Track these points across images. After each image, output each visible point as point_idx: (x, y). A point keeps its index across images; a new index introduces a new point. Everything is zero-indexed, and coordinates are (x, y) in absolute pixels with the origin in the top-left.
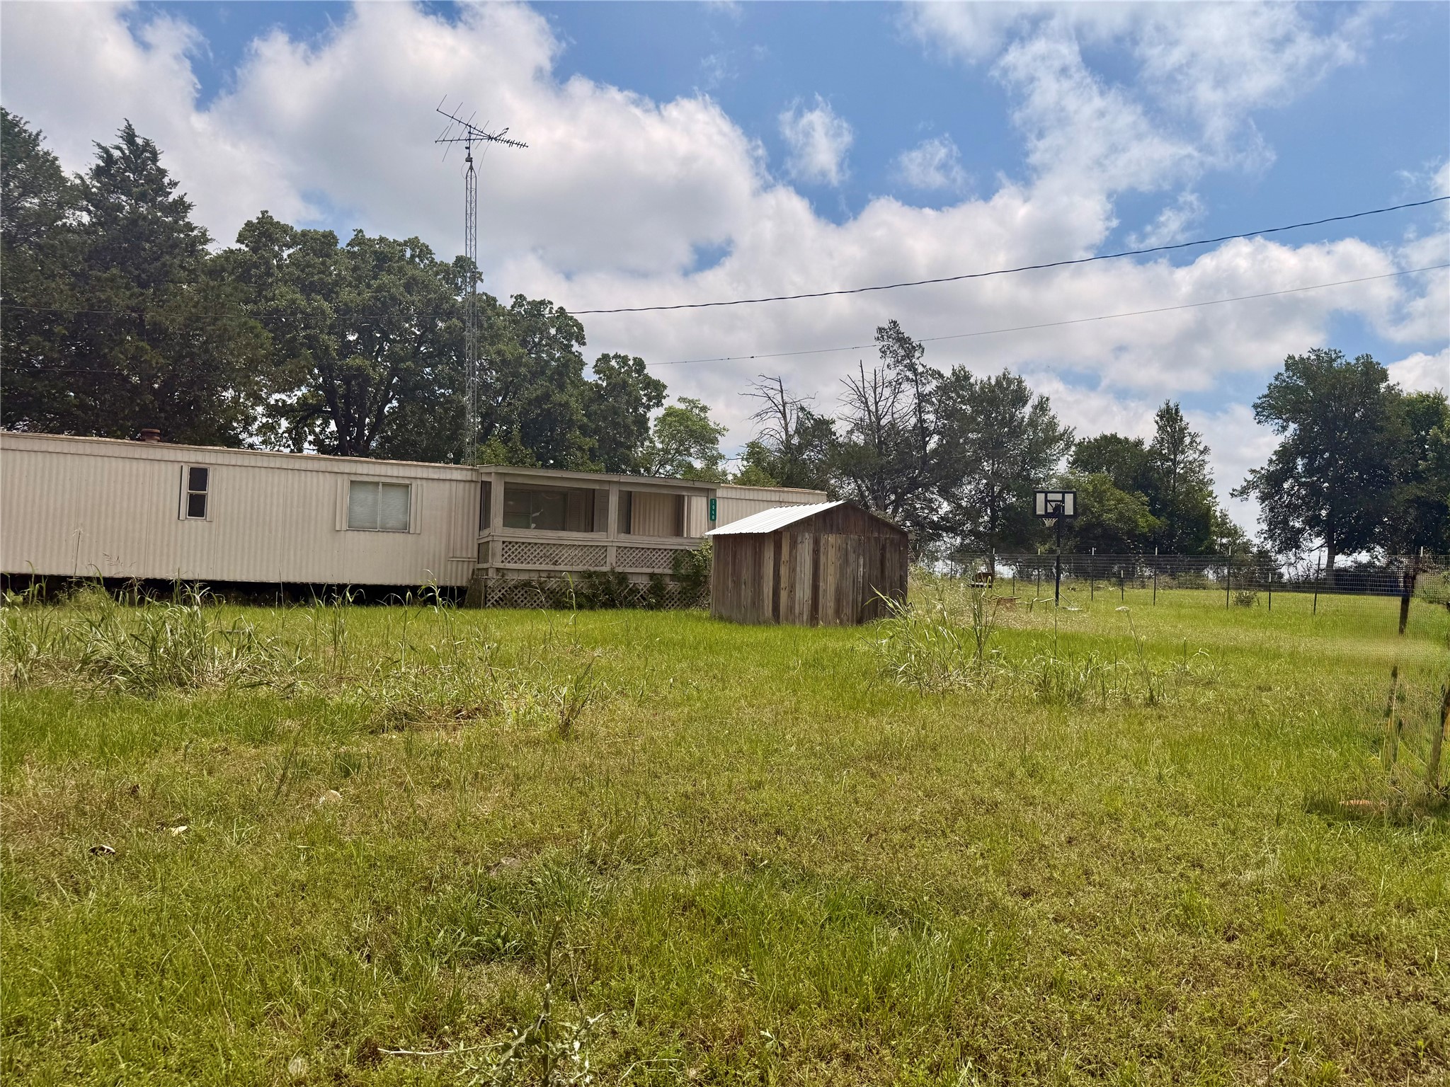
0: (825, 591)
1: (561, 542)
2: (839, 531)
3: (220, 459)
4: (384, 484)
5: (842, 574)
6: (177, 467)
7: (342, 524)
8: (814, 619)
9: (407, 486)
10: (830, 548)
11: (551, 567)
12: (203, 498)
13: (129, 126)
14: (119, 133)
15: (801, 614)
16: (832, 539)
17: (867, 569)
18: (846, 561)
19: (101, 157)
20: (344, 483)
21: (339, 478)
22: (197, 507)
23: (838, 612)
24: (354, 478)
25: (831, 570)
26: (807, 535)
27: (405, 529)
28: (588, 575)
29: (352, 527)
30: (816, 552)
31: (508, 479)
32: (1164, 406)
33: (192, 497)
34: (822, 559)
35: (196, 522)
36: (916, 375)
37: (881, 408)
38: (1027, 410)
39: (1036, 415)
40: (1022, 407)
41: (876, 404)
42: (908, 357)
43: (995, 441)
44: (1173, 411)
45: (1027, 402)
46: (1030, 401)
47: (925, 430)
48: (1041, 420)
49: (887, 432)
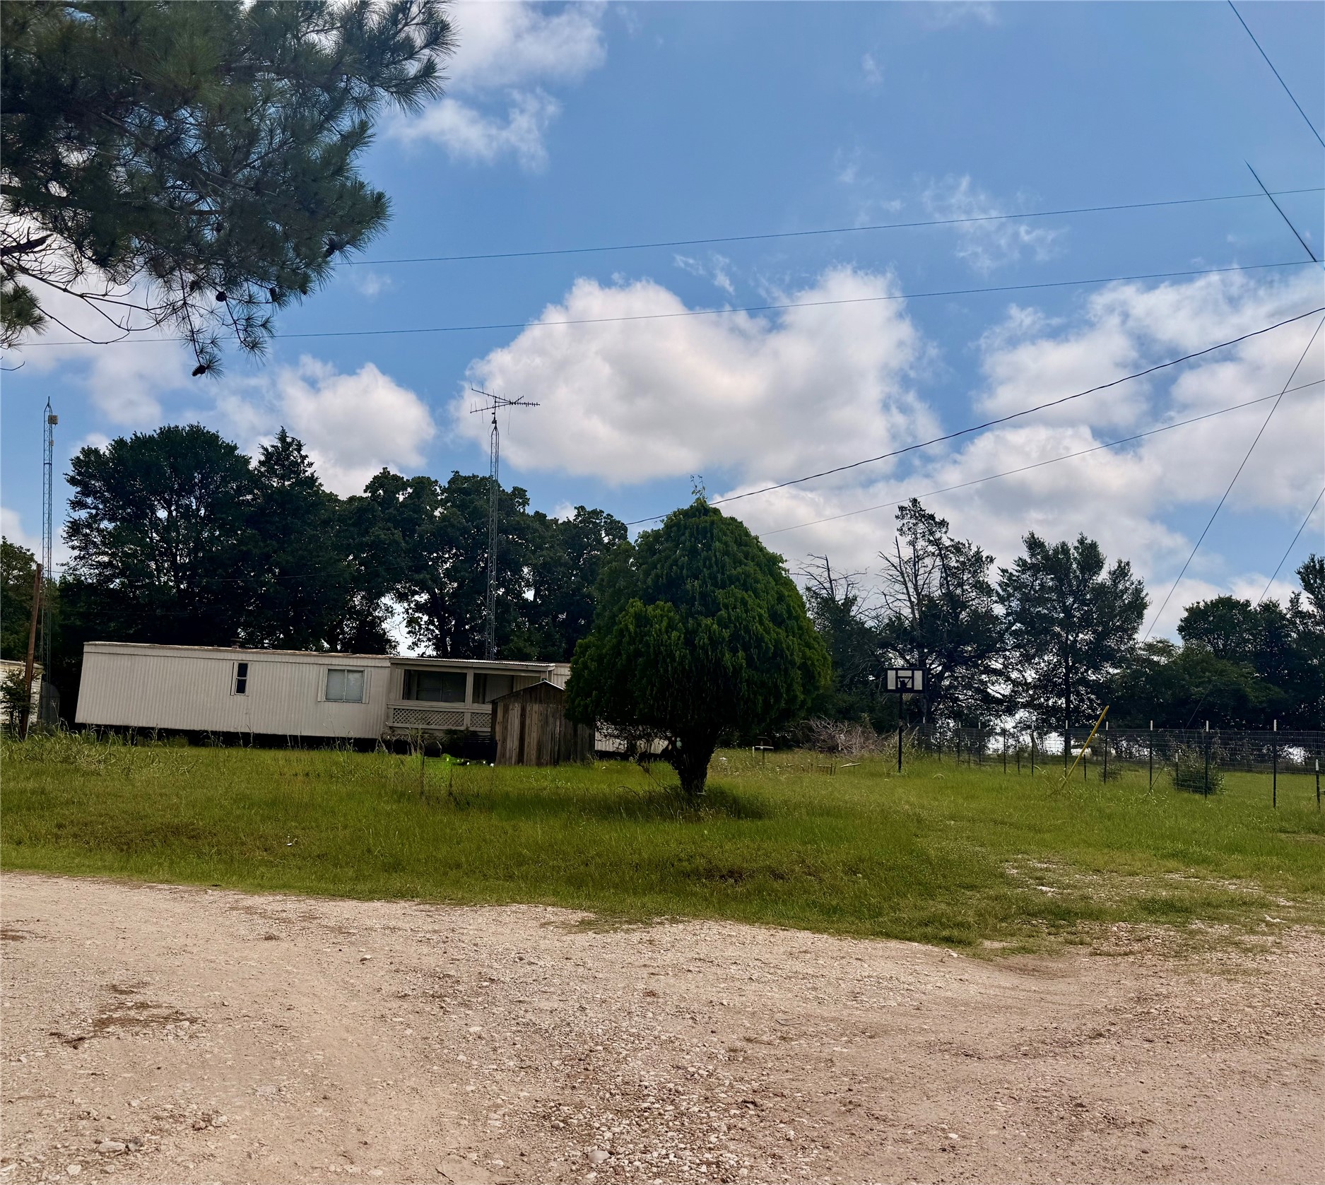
0: (529, 743)
1: (432, 709)
2: (541, 702)
3: (255, 657)
4: (349, 671)
5: (543, 732)
6: (232, 662)
7: (321, 697)
8: (520, 760)
9: (362, 672)
10: (534, 714)
11: (425, 726)
12: (245, 681)
13: (283, 431)
14: (277, 436)
15: (511, 758)
16: (536, 707)
17: (563, 729)
18: (547, 723)
19: (263, 454)
20: (324, 670)
21: (322, 667)
22: (241, 688)
23: (539, 758)
24: (330, 667)
25: (535, 728)
26: (516, 705)
27: (359, 701)
28: (449, 732)
29: (328, 699)
30: (523, 715)
31: (407, 668)
32: (1307, 561)
33: (239, 681)
34: (528, 722)
35: (240, 697)
36: (940, 549)
37: (920, 583)
38: (1103, 577)
39: (1114, 581)
40: (1097, 573)
41: (916, 578)
42: (932, 533)
43: (1067, 610)
44: (1317, 567)
45: (1101, 567)
46: (1105, 566)
47: (956, 603)
48: (1121, 587)
49: (926, 606)
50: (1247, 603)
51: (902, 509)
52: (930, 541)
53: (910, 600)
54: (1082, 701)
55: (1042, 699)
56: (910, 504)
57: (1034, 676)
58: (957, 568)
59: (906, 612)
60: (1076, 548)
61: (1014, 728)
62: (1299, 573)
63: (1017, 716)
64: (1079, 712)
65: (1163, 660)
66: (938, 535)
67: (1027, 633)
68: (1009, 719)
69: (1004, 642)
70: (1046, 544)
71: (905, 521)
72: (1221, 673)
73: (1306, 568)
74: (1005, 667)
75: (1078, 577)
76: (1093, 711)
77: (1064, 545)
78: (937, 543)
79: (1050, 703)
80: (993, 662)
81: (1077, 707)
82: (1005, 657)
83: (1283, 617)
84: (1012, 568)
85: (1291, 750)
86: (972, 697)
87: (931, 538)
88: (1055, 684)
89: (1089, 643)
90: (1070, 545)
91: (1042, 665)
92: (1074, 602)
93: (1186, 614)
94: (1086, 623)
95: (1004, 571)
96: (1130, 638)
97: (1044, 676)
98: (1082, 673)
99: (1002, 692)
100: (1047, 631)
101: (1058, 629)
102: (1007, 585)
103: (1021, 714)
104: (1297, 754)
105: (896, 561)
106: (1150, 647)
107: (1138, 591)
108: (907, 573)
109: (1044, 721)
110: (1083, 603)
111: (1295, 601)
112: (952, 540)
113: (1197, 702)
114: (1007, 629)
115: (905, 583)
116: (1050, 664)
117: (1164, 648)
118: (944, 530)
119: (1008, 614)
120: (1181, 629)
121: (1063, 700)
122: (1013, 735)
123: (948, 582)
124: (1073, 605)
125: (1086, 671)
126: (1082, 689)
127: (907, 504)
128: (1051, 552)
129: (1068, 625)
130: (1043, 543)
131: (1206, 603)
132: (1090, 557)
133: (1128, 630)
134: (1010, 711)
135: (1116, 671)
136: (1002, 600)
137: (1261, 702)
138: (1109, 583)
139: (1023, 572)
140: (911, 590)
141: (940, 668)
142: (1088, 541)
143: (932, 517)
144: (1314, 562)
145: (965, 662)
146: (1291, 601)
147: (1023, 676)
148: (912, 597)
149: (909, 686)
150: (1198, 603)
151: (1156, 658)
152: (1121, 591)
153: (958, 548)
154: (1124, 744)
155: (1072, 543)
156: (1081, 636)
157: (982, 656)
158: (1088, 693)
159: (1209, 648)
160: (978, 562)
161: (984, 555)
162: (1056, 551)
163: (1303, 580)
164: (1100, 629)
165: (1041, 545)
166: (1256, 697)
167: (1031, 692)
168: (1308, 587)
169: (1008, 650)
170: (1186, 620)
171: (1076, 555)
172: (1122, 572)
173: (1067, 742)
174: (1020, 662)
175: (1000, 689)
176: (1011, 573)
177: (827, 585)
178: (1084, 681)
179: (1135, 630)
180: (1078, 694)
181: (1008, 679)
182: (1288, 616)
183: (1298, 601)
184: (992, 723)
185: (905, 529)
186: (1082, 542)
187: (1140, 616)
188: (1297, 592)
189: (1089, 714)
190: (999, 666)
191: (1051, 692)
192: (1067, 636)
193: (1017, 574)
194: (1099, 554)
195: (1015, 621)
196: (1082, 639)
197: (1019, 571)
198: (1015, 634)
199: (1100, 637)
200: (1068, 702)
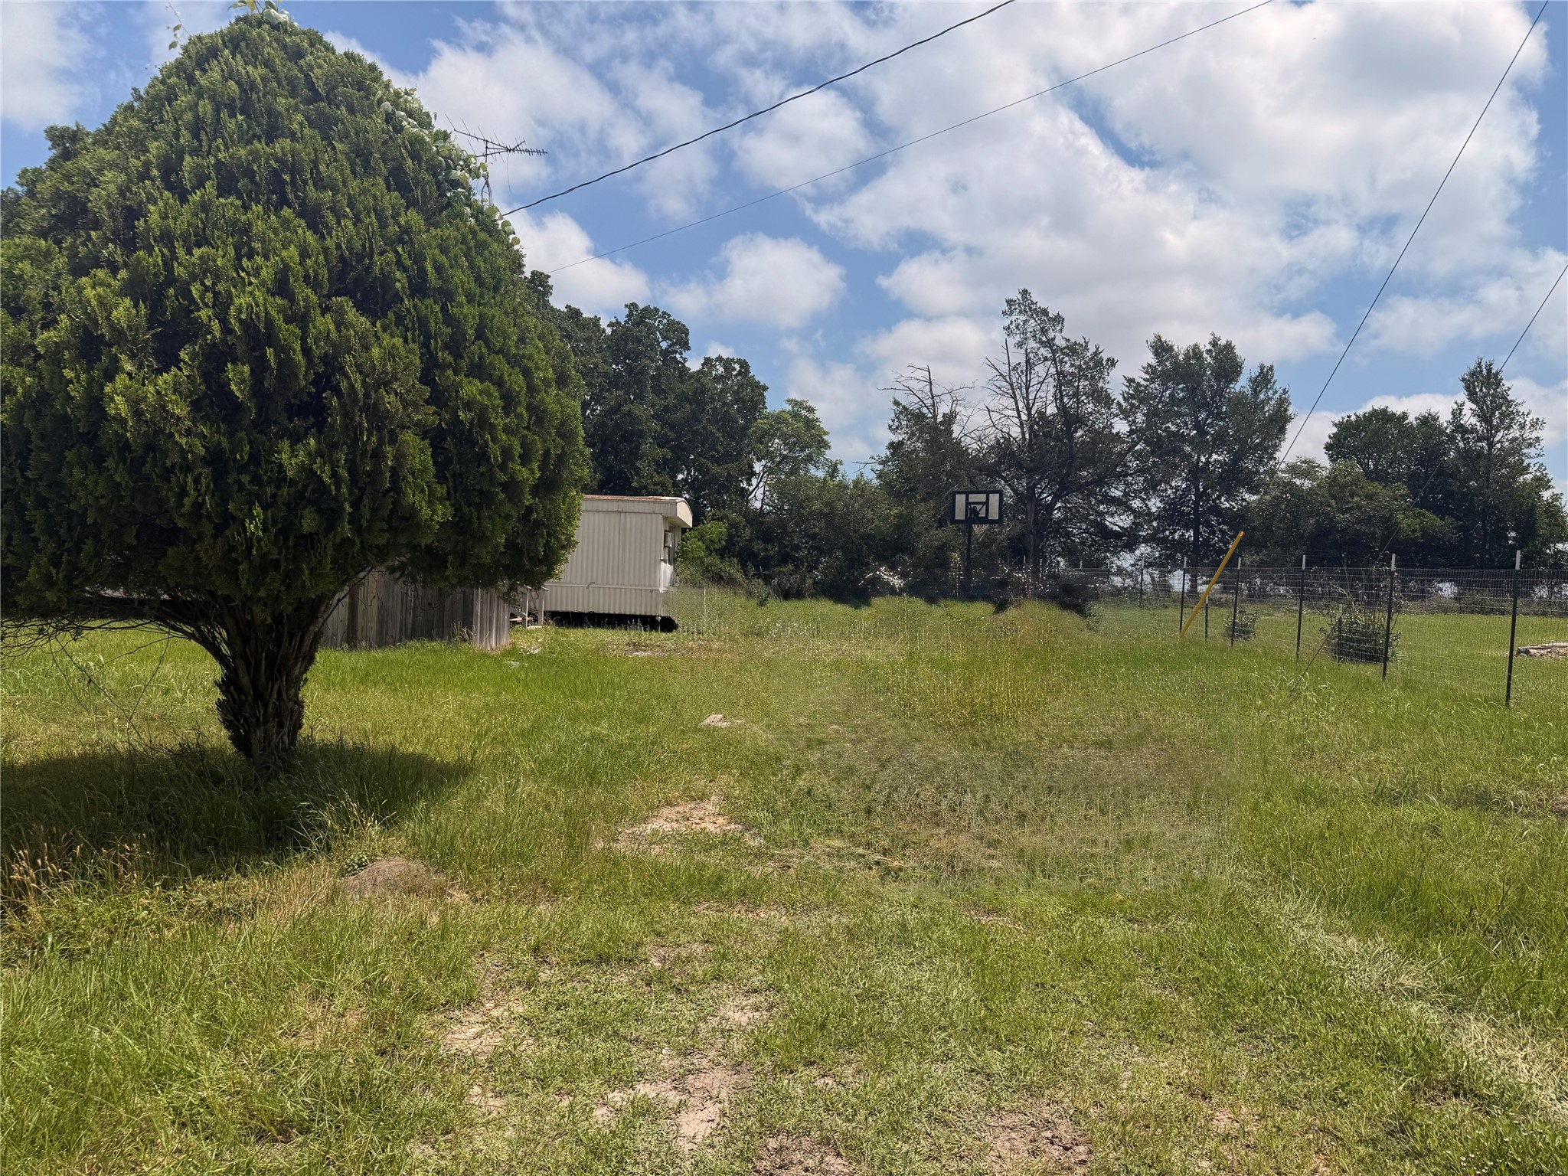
32: (1473, 366)
36: (1054, 352)
37: (1032, 396)
38: (1242, 384)
39: (1255, 390)
40: (1234, 380)
41: (1027, 389)
42: (1044, 331)
43: (1198, 426)
44: (1485, 372)
45: (1239, 373)
46: (1243, 371)
47: (1071, 419)
48: (1262, 396)
49: (1037, 424)
50: (1405, 416)
51: (1009, 302)
52: (1041, 342)
53: (1019, 417)
54: (1213, 533)
55: (1167, 533)
56: (1020, 297)
57: (1159, 504)
58: (1072, 374)
59: (1015, 432)
60: (1209, 352)
61: (1132, 565)
62: (1463, 380)
63: (1138, 553)
64: (1210, 546)
65: (1307, 484)
66: (1051, 335)
67: (1153, 453)
68: (1128, 556)
69: (1125, 465)
70: (1175, 348)
71: (1013, 318)
72: (1369, 497)
73: (1473, 374)
74: (1126, 494)
75: (1212, 386)
76: (1225, 544)
77: (1196, 347)
78: (1049, 344)
79: (1176, 536)
80: (1113, 490)
81: (1207, 541)
82: (1128, 484)
83: (1442, 432)
84: (1140, 376)
85: (1441, 585)
86: (1087, 531)
87: (1044, 339)
88: (1183, 514)
89: (1223, 464)
90: (1201, 347)
91: (1169, 492)
92: (1207, 418)
93: (1335, 430)
94: (1220, 441)
95: (1131, 381)
96: (1271, 457)
97: (1170, 505)
98: (1214, 501)
99: (1121, 524)
100: (1177, 451)
101: (1188, 449)
102: (1133, 397)
103: (1143, 549)
104: (1448, 589)
105: (1004, 369)
106: (1293, 469)
107: (1283, 402)
108: (1016, 383)
109: (1168, 557)
110: (1219, 416)
111: (1457, 413)
112: (1068, 340)
113: (1343, 531)
114: (1130, 449)
115: (1014, 397)
116: (1177, 490)
117: (1307, 469)
118: (1059, 328)
119: (1131, 432)
120: (1328, 447)
121: (1191, 532)
122: (1130, 575)
123: (1061, 392)
124: (1207, 420)
125: (1219, 498)
126: (1213, 520)
127: (1015, 296)
128: (1181, 357)
129: (1200, 445)
130: (1172, 347)
131: (1357, 417)
132: (1226, 361)
133: (1268, 450)
134: (1130, 547)
135: (1255, 497)
136: (1126, 414)
137: (1414, 531)
138: (1248, 391)
139: (1152, 380)
140: (1021, 405)
141: (1050, 498)
142: (1222, 342)
143: (1045, 312)
144: (1480, 367)
145: (1080, 488)
146: (1453, 413)
147: (1147, 506)
148: (1022, 414)
149: (982, 514)
150: (1349, 417)
151: (1298, 482)
152: (1262, 401)
153: (1073, 349)
154: (1258, 581)
155: (1205, 345)
156: (1215, 456)
157: (1100, 481)
158: (1219, 524)
159: (1359, 469)
160: (1099, 365)
161: (1105, 356)
162: (1187, 356)
163: (1467, 388)
164: (1237, 447)
165: (1170, 349)
166: (1409, 526)
167: (1155, 524)
168: (1472, 396)
169: (1131, 475)
170: (1335, 437)
171: (1209, 359)
172: (1264, 378)
173: (1194, 581)
174: (1144, 489)
175: (1120, 521)
176: (1138, 383)
177: (929, 402)
178: (1216, 510)
179: (1276, 447)
180: (1208, 524)
181: (1129, 509)
182: (1448, 431)
183: (1460, 413)
184: (1108, 561)
185: (1013, 327)
186: (1214, 343)
187: (1282, 430)
188: (1459, 402)
189: (1220, 547)
190: (1117, 493)
191: (1178, 524)
192: (1199, 457)
193: (1145, 383)
194: (1236, 357)
195: (1140, 439)
196: (1215, 461)
197: (1148, 380)
198: (1139, 456)
199: (1237, 458)
200: (1197, 534)
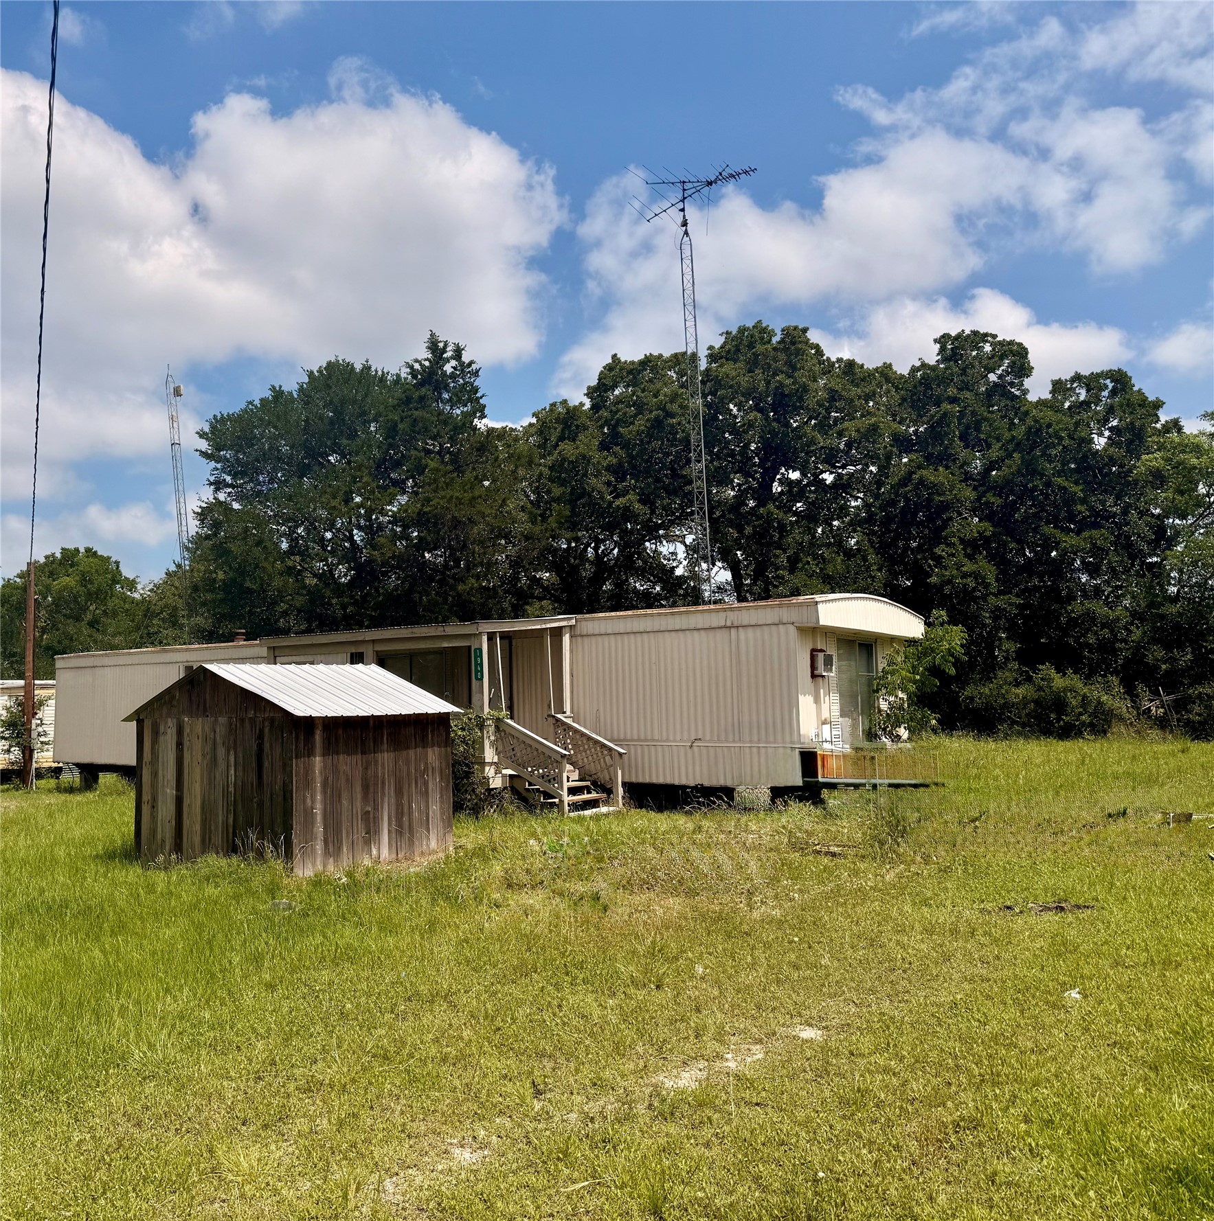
2: (206, 712)
5: (211, 782)
16: (197, 725)
17: (240, 773)
30: (180, 746)
34: (187, 757)
